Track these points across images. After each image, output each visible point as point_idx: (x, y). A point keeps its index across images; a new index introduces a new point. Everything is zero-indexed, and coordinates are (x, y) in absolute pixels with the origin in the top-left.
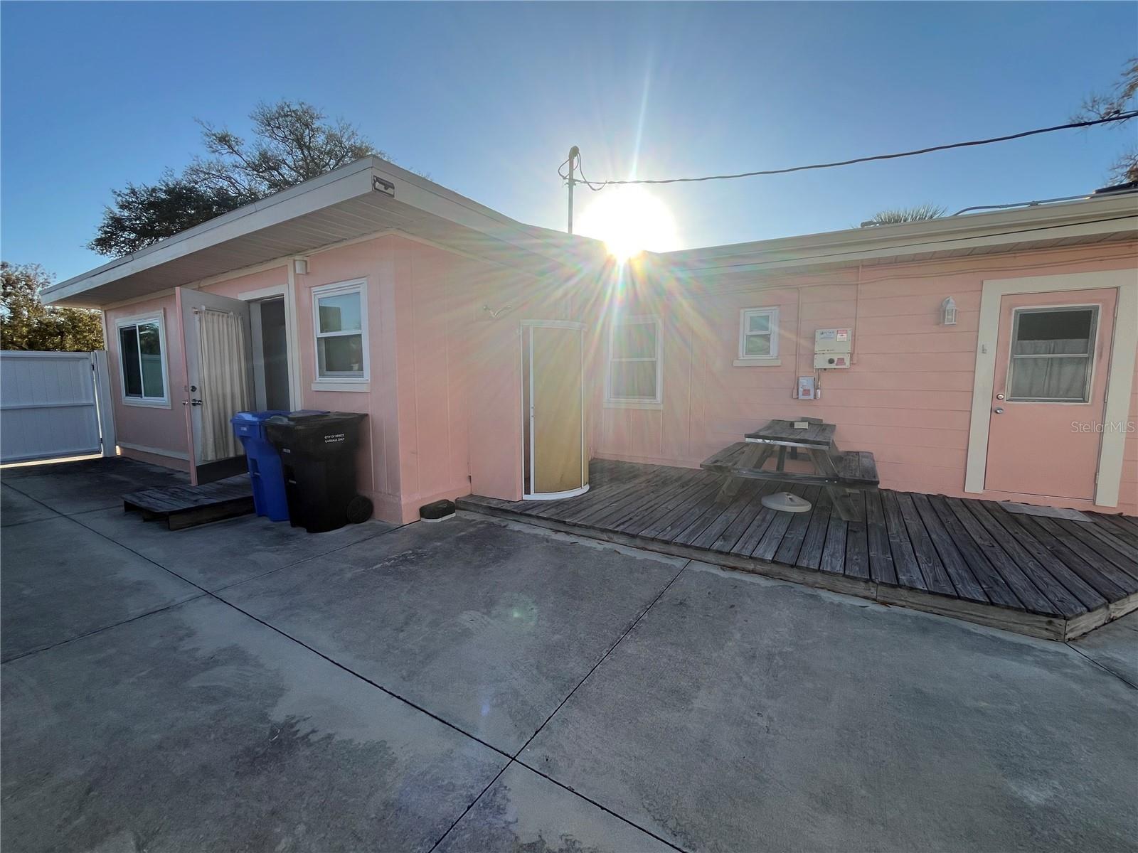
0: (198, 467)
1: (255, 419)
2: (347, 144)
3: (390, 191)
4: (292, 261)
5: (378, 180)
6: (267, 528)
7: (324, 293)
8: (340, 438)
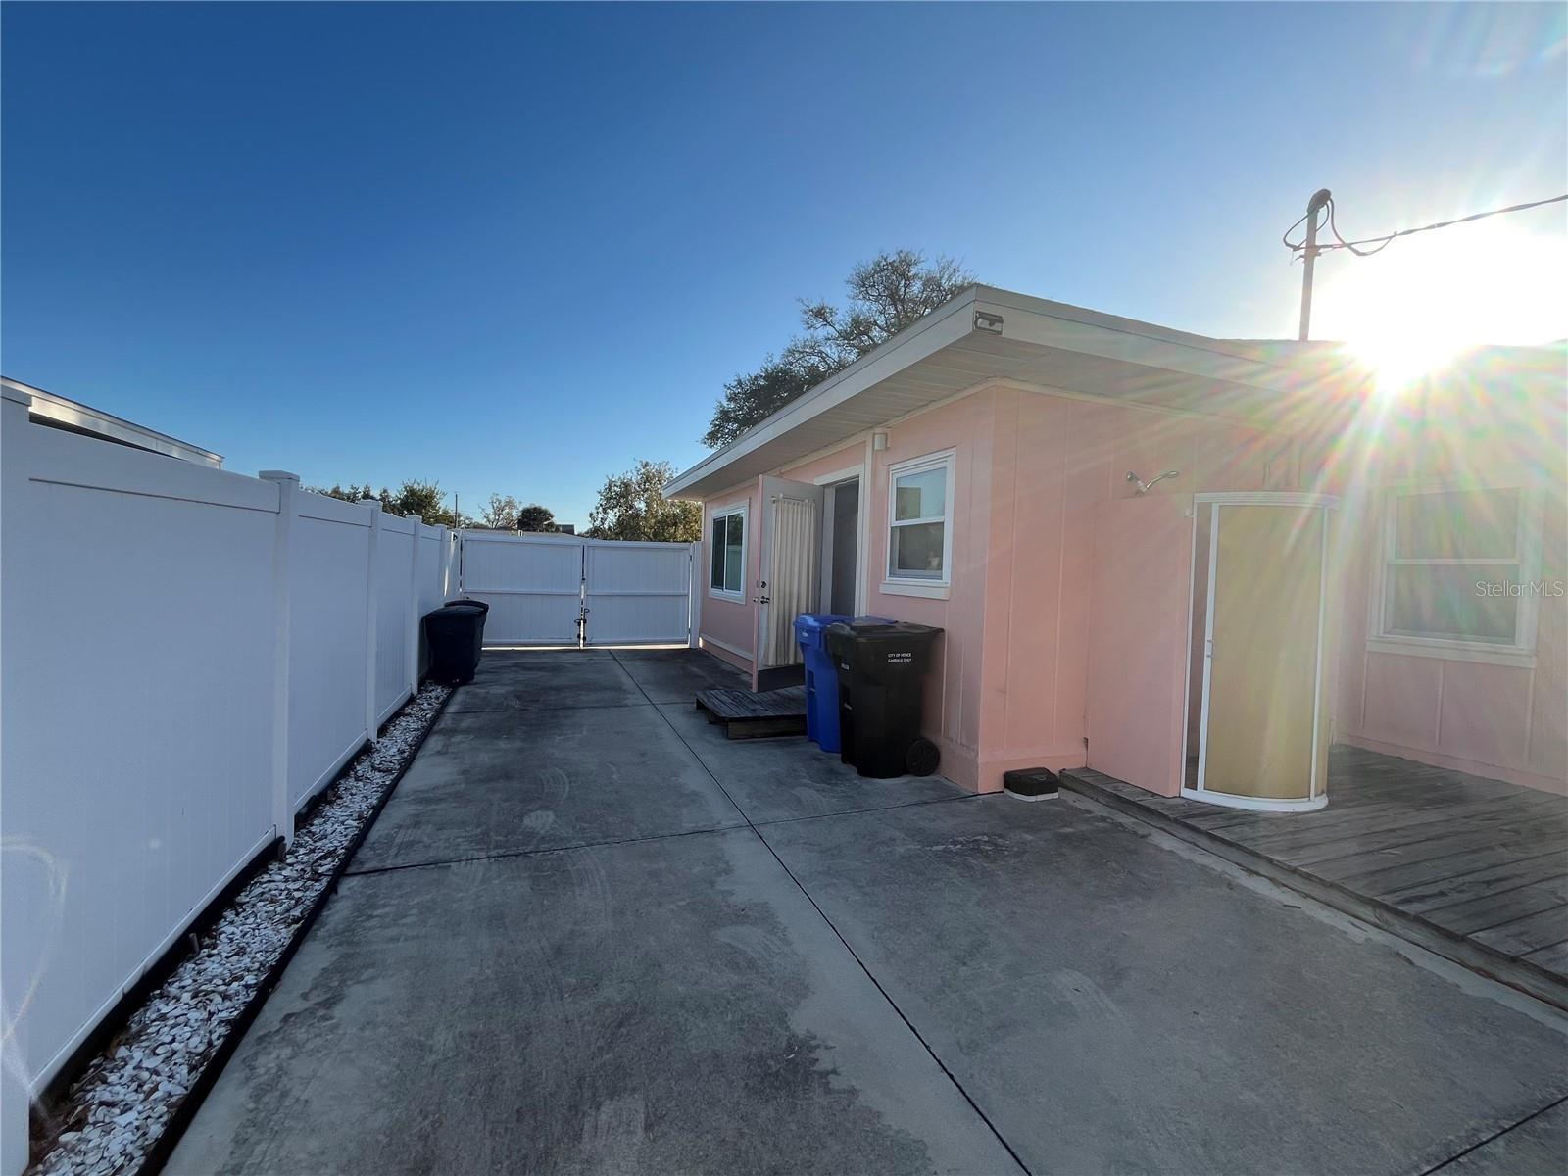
0: (759, 672)
1: (816, 624)
2: (946, 285)
3: (997, 327)
4: (871, 435)
5: (981, 315)
6: (816, 758)
7: (904, 470)
8: (907, 657)
